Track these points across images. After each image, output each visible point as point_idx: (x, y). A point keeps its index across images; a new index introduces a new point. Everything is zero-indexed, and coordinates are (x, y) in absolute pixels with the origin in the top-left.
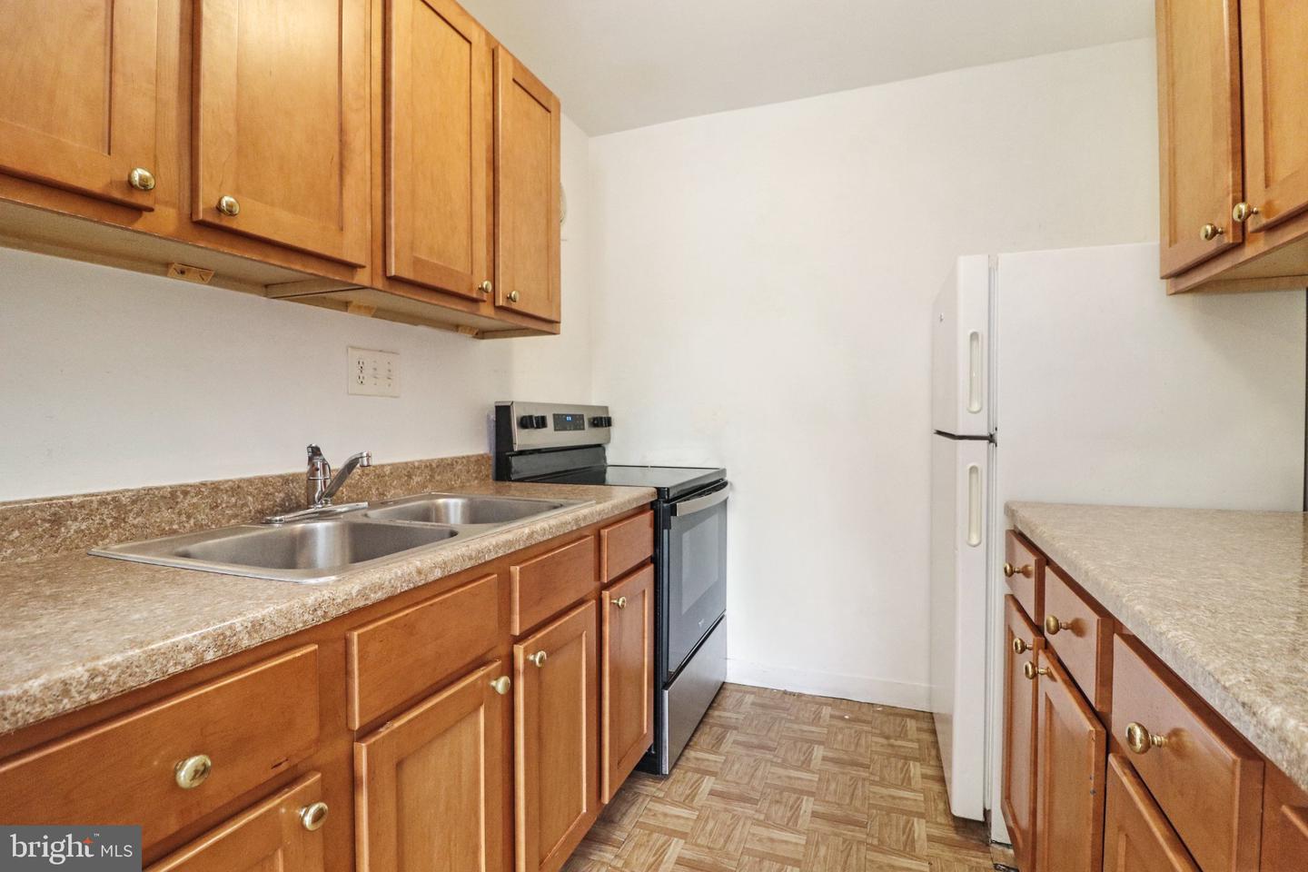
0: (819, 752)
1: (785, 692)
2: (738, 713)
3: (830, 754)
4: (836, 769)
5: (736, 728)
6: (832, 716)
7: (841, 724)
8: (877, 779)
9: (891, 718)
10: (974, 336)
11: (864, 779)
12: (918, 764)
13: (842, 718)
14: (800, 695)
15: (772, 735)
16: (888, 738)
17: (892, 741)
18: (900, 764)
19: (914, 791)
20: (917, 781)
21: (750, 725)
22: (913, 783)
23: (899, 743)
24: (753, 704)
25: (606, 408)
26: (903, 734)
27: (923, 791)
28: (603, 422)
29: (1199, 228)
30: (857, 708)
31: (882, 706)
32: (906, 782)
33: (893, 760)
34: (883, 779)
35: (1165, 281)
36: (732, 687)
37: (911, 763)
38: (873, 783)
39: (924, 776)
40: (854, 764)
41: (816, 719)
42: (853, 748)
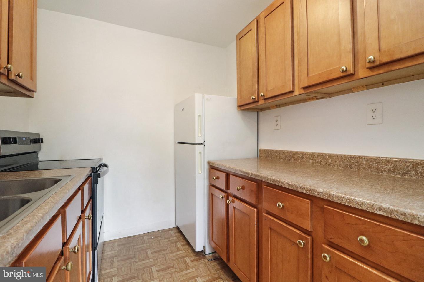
0: (149, 252)
1: (128, 237)
2: (114, 250)
3: (153, 251)
4: (157, 254)
5: (116, 256)
6: (148, 239)
7: (152, 240)
8: (170, 252)
9: (166, 232)
10: (199, 116)
11: (167, 254)
12: (179, 243)
13: (152, 238)
14: (134, 236)
15: (131, 253)
16: (167, 239)
17: (169, 239)
18: (174, 245)
19: (181, 250)
20: (181, 248)
21: (121, 253)
22: (180, 248)
23: (171, 239)
24: (118, 245)
25: (39, 135)
26: (171, 236)
27: (183, 249)
28: (38, 141)
29: (251, 96)
30: (154, 233)
31: (162, 230)
32: (178, 249)
33: (172, 245)
34: (171, 251)
35: (238, 107)
36: (106, 243)
37: (177, 243)
38: (170, 253)
39: (182, 245)
40: (161, 250)
41: (144, 242)
42: (159, 246)
